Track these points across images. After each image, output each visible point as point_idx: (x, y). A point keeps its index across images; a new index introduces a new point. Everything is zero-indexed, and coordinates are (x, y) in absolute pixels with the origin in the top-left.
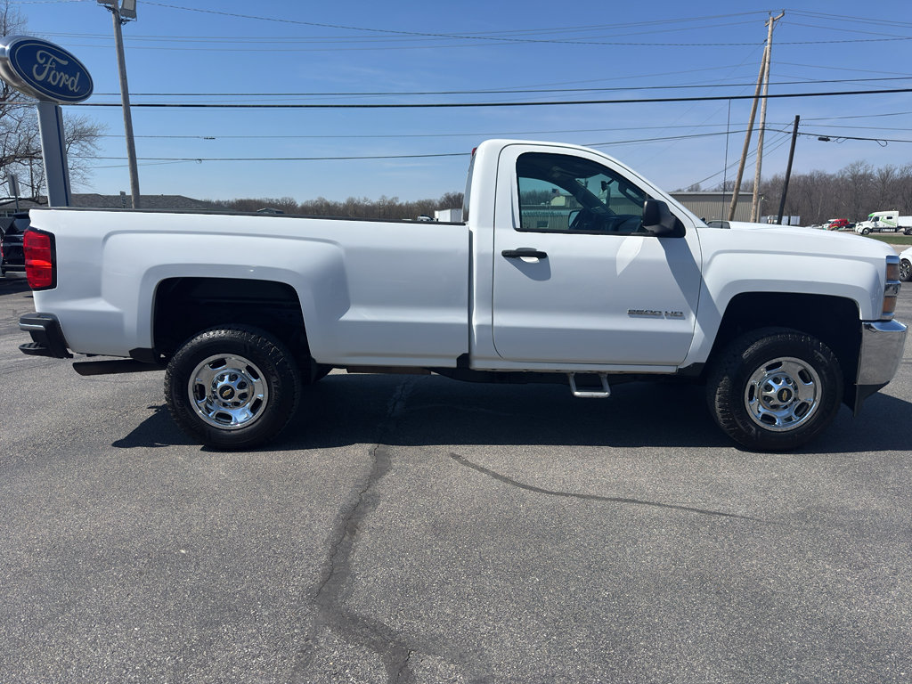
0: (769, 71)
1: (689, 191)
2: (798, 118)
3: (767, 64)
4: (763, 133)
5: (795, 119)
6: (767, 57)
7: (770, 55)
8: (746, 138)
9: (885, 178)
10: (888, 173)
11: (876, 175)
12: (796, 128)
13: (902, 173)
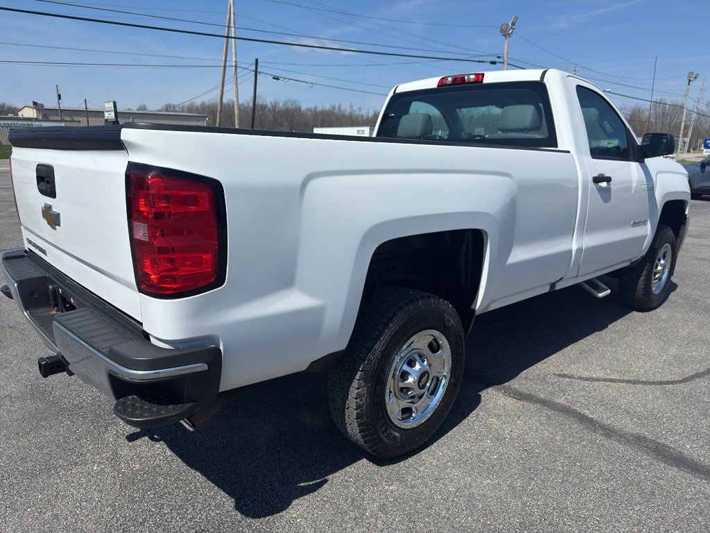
0: (234, 21)
1: (138, 110)
2: (257, 60)
3: (232, 15)
4: (236, 69)
5: (255, 61)
6: (232, 10)
7: (234, 7)
8: (222, 72)
9: (274, 106)
10: (276, 104)
11: (269, 106)
12: (256, 68)
13: (284, 105)
